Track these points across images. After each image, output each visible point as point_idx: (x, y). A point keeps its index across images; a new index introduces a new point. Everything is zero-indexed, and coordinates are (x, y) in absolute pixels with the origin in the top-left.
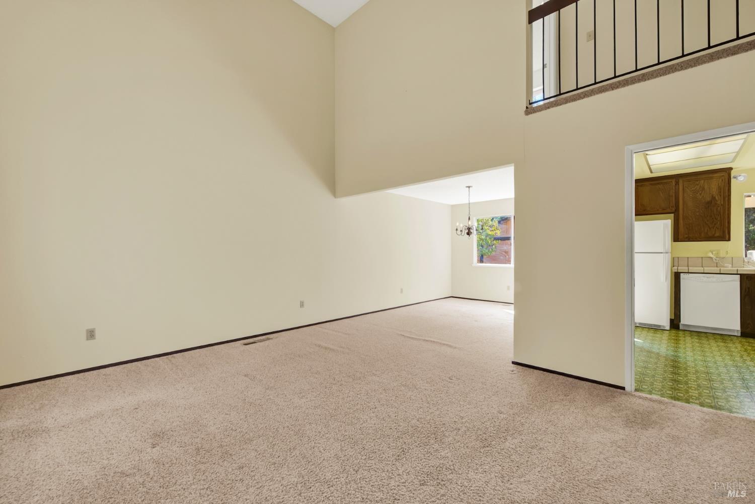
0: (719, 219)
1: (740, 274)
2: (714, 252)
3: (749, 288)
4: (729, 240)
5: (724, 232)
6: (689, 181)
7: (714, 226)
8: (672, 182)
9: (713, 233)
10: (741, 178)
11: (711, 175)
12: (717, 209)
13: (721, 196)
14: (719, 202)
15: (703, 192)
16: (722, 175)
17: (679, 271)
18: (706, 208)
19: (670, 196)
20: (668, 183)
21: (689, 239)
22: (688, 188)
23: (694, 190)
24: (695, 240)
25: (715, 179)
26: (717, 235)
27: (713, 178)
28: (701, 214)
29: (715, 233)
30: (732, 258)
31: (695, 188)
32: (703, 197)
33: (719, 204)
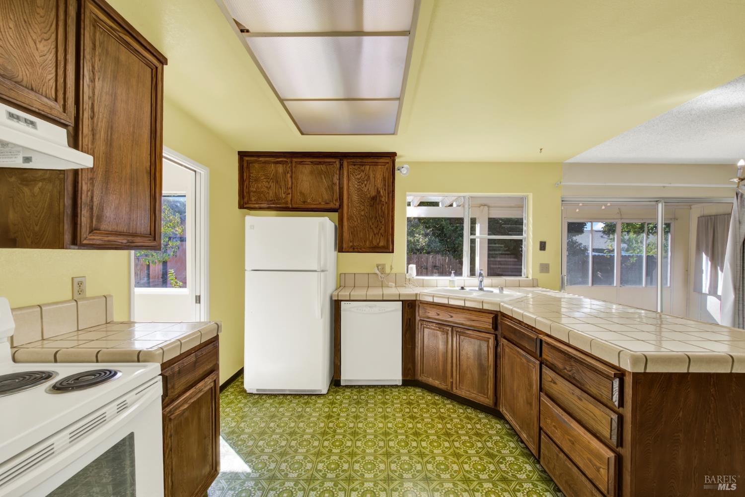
0: (383, 222)
1: (402, 301)
2: (380, 267)
3: (410, 319)
4: (393, 252)
5: (388, 241)
6: (354, 165)
7: (379, 232)
8: (335, 162)
10: (404, 171)
11: (376, 160)
12: (381, 208)
13: (385, 190)
14: (383, 199)
15: (369, 182)
16: (387, 161)
17: (339, 299)
18: (371, 206)
19: (333, 184)
20: (331, 163)
21: (354, 249)
22: (353, 175)
23: (359, 179)
24: (360, 251)
25: (380, 166)
26: (382, 244)
27: (378, 164)
28: (366, 214)
29: (379, 242)
30: (396, 274)
31: (360, 176)
32: (368, 189)
33: (383, 202)
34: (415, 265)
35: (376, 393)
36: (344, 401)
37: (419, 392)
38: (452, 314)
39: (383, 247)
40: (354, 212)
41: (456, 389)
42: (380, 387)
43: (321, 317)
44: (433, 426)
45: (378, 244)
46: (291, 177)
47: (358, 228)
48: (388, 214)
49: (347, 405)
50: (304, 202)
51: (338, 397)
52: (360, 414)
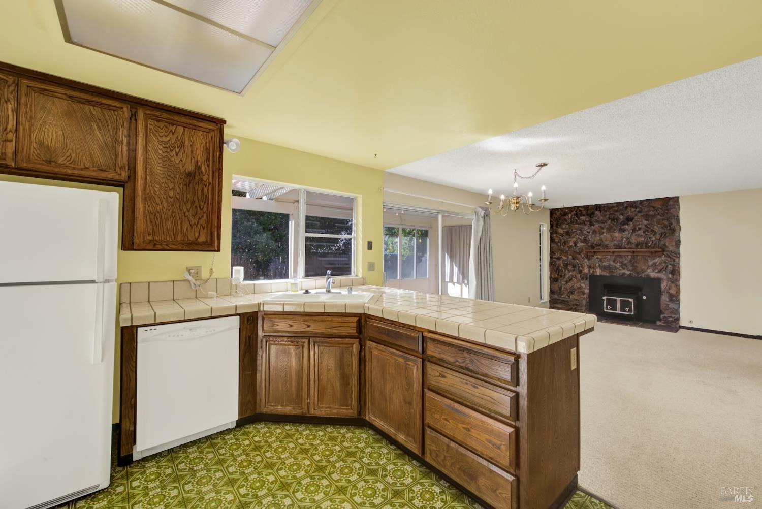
0: (205, 209)
1: (239, 315)
2: (192, 271)
3: (250, 337)
4: (219, 250)
5: (212, 234)
6: (158, 121)
7: (198, 223)
8: (121, 108)
9: (197, 235)
10: (233, 146)
11: (194, 122)
12: (202, 190)
13: (208, 166)
14: (205, 178)
15: (182, 151)
16: (211, 127)
17: (134, 324)
18: (186, 185)
19: (117, 141)
20: (112, 108)
21: (155, 245)
22: (155, 135)
23: (165, 143)
24: (166, 247)
25: (201, 132)
26: (202, 239)
27: (198, 128)
28: (178, 196)
29: (199, 236)
30: (217, 279)
31: (168, 139)
32: (181, 160)
33: (206, 181)
34: (242, 268)
35: (201, 452)
36: (151, 485)
37: (262, 428)
38: (309, 324)
39: (205, 243)
40: (156, 190)
41: (314, 410)
42: (205, 440)
43: (102, 360)
44: (300, 467)
45: (197, 239)
46: (17, 111)
47: (163, 215)
48: (213, 199)
49: (159, 490)
50: (50, 162)
51: (135, 484)
52: (189, 495)
